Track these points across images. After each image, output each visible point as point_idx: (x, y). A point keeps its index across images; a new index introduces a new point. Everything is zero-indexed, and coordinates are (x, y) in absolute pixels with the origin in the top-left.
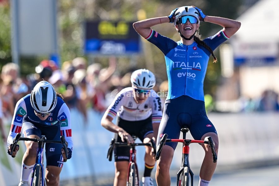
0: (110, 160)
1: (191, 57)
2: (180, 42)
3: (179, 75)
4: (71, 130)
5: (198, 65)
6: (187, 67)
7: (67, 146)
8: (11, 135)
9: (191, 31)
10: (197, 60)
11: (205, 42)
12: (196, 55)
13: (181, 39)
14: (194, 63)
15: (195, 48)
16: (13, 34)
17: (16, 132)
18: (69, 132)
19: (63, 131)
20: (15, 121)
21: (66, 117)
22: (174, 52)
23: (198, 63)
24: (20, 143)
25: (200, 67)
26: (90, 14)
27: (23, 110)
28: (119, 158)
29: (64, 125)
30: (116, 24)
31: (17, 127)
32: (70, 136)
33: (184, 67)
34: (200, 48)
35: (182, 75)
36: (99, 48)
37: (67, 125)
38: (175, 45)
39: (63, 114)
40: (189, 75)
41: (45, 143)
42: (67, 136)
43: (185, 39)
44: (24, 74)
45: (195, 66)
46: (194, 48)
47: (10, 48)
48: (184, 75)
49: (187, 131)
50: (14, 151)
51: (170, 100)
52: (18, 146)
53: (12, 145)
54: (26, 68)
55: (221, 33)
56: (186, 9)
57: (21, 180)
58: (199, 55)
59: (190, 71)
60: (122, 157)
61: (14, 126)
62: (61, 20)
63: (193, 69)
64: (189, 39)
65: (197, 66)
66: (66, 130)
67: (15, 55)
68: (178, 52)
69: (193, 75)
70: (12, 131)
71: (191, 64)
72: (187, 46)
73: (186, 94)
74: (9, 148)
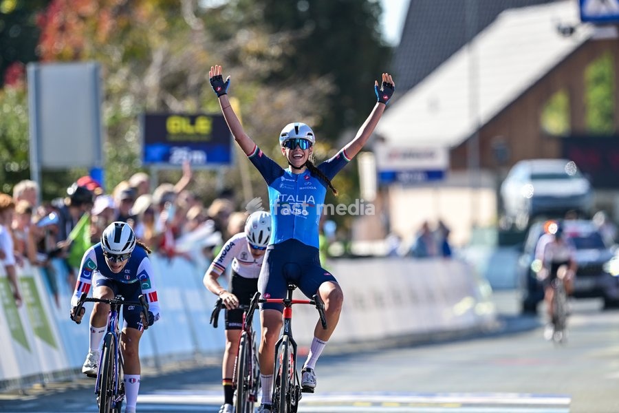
0: (215, 325)
1: (301, 188)
2: (289, 170)
4: (155, 292)
7: (148, 309)
8: (77, 295)
9: (301, 159)
10: (309, 193)
11: (320, 170)
12: (308, 185)
13: (290, 166)
15: (307, 178)
16: (31, 135)
17: (82, 291)
18: (154, 296)
19: (146, 295)
20: (82, 276)
21: (148, 277)
22: (280, 182)
23: (311, 196)
24: (86, 305)
25: (313, 201)
26: (152, 103)
27: (92, 263)
28: (230, 325)
29: (146, 287)
30: (193, 119)
31: (85, 284)
32: (156, 300)
34: (314, 177)
36: (166, 157)
37: (150, 287)
38: (282, 172)
39: (144, 272)
41: (122, 305)
42: (152, 301)
43: (294, 167)
44: (47, 198)
46: (305, 177)
47: (26, 157)
49: (293, 288)
50: (79, 315)
51: (274, 245)
52: (84, 308)
53: (75, 307)
54: (51, 188)
55: (341, 154)
56: (296, 128)
57: (90, 350)
58: (313, 186)
60: (235, 324)
61: (81, 283)
62: (107, 112)
64: (300, 168)
66: (149, 294)
67: (35, 168)
68: (284, 182)
70: (78, 289)
72: (297, 175)
73: (294, 238)
74: (72, 312)
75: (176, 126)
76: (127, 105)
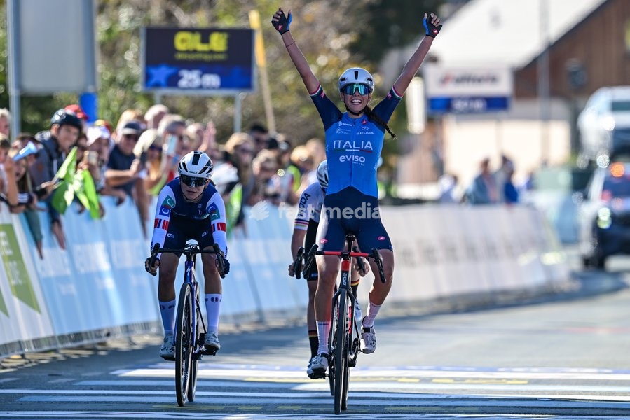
1: (358, 133)
3: (342, 159)
5: (369, 145)
6: (353, 148)
9: (359, 105)
10: (366, 138)
12: (366, 130)
14: (363, 142)
15: (364, 122)
20: (161, 213)
21: (216, 208)
22: (338, 127)
23: (369, 142)
25: (371, 147)
27: (172, 201)
29: (215, 218)
30: (205, 35)
33: (349, 148)
34: (371, 122)
35: (346, 159)
37: (219, 218)
39: (213, 204)
40: (356, 158)
43: (352, 113)
45: (364, 146)
46: (362, 121)
48: (349, 160)
50: (153, 266)
58: (369, 130)
59: (356, 153)
63: (361, 150)
64: (358, 114)
65: (366, 146)
66: (218, 224)
68: (342, 127)
69: (362, 159)
71: (358, 144)
72: (355, 120)
73: (352, 185)
75: (184, 42)
76: (125, 16)
